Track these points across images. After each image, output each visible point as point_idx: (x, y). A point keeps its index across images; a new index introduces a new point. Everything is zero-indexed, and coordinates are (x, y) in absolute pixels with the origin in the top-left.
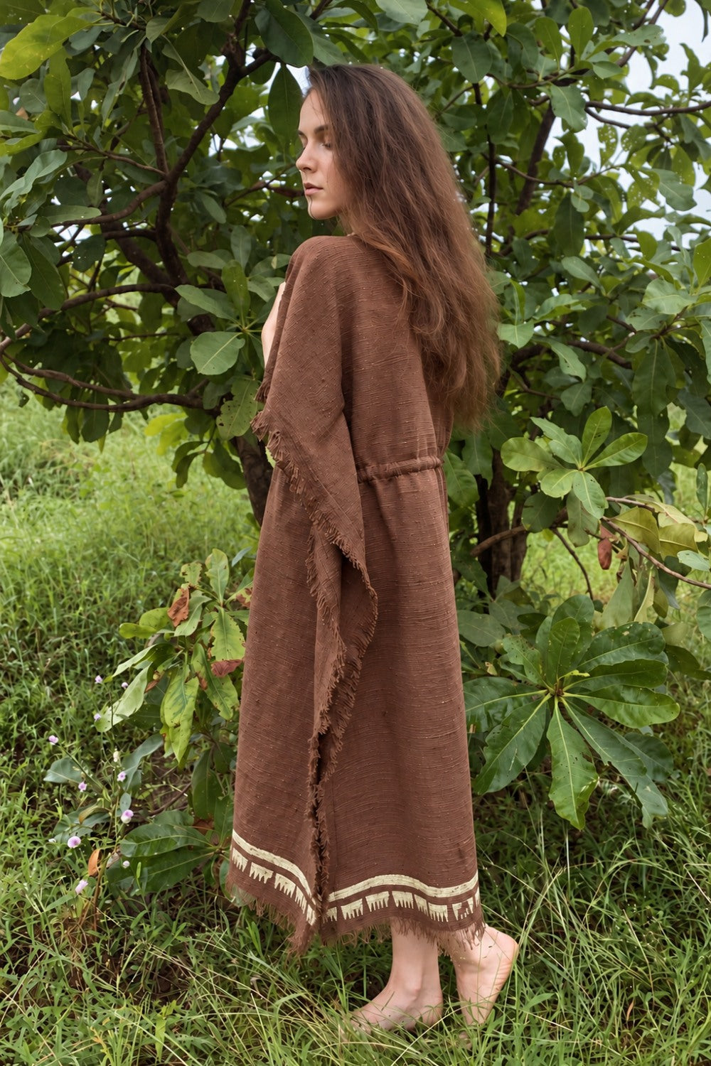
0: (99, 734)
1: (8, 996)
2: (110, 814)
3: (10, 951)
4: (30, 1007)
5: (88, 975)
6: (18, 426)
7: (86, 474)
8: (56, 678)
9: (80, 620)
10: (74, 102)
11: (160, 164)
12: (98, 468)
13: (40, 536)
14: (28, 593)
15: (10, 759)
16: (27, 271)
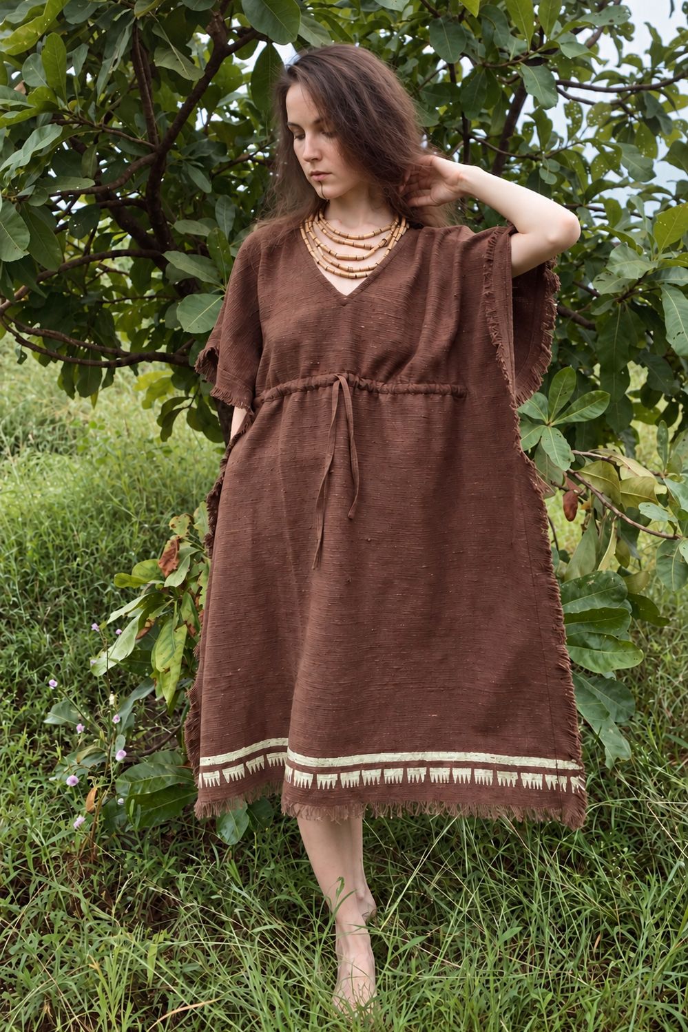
0: (96, 678)
1: (10, 925)
2: (106, 754)
3: (12, 882)
4: (31, 934)
5: (85, 904)
6: (19, 385)
7: (83, 431)
8: (56, 626)
9: (78, 571)
10: (70, 77)
11: (151, 136)
12: (94, 426)
13: (40, 490)
14: (29, 545)
15: (12, 702)
16: (26, 237)
